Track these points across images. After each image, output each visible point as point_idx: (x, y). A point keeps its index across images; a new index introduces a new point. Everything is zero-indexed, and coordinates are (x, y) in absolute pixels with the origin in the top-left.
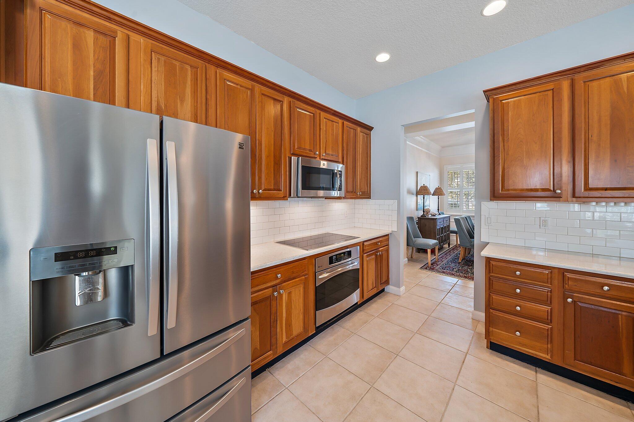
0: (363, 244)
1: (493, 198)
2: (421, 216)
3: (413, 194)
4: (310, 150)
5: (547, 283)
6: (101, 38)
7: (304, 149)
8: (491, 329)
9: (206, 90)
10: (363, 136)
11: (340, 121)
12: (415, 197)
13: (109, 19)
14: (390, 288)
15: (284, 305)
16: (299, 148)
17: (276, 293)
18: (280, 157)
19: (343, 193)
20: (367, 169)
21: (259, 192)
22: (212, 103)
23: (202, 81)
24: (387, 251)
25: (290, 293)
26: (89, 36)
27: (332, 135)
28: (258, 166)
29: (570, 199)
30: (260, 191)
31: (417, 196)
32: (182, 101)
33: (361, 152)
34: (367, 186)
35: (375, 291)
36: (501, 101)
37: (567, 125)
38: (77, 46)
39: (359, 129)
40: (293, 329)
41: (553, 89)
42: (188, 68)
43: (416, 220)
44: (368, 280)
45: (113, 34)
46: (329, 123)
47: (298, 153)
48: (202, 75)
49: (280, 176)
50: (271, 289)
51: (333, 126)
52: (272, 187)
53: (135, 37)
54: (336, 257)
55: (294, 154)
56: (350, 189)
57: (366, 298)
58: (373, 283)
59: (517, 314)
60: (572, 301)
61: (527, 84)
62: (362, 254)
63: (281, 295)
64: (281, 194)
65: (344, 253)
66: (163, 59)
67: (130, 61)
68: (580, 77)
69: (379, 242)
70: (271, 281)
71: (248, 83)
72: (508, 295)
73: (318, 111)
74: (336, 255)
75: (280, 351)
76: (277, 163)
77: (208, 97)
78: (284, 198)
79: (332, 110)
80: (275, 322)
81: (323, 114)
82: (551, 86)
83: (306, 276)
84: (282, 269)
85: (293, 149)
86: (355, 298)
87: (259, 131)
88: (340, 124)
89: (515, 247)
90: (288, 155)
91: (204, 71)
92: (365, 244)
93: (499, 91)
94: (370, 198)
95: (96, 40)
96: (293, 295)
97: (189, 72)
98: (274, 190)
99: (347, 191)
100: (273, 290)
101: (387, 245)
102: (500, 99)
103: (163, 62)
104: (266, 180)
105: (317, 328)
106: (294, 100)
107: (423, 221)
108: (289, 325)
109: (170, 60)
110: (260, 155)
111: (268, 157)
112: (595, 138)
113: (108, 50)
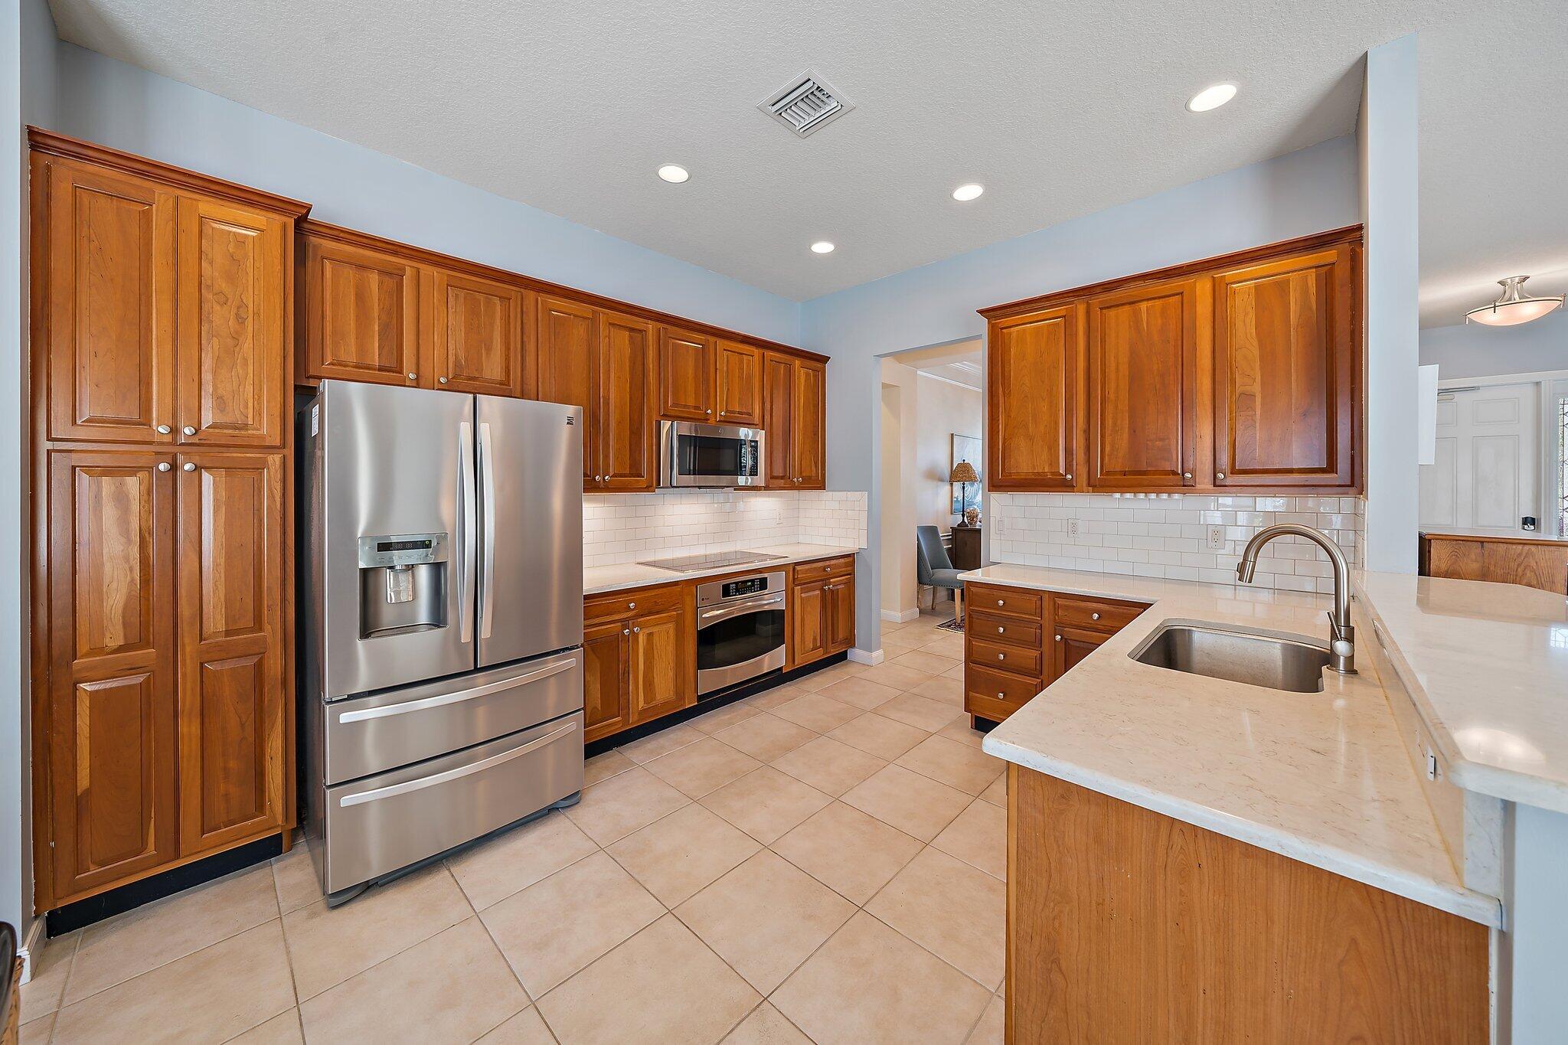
0: (794, 569)
1: (991, 488)
2: (959, 525)
3: (941, 480)
4: (697, 408)
5: (1035, 615)
6: (386, 279)
7: (685, 406)
8: (971, 694)
9: (522, 328)
10: (807, 375)
11: (756, 351)
12: (947, 487)
13: (395, 253)
14: (856, 654)
15: (641, 651)
16: (675, 405)
17: (627, 630)
18: (641, 423)
19: (760, 480)
20: (816, 434)
21: (604, 479)
22: (531, 347)
23: (516, 318)
24: (851, 584)
25: (650, 634)
26: (374, 278)
27: (741, 378)
28: (604, 439)
29: (1085, 488)
30: (607, 477)
31: (952, 485)
32: (489, 349)
33: (802, 404)
34: (816, 467)
35: (819, 655)
36: (1002, 329)
37: (1082, 373)
38: (361, 297)
39: (797, 362)
40: (657, 689)
41: (1065, 316)
42: (497, 301)
43: (943, 534)
44: (803, 634)
45: (400, 273)
46: (735, 358)
47: (673, 413)
48: (516, 308)
49: (640, 453)
50: (619, 624)
51: (741, 361)
52: (627, 471)
53: (426, 270)
54: (736, 586)
55: (666, 417)
56: (778, 471)
57: (800, 661)
58: (815, 639)
59: (1001, 666)
60: (1061, 639)
61: (1034, 305)
62: (791, 585)
63: (636, 636)
64: (643, 481)
65: (753, 581)
66: (462, 294)
67: (421, 304)
68: (1096, 301)
69: (829, 566)
70: (619, 612)
71: (586, 309)
72: (991, 638)
73: (712, 339)
74: (736, 583)
75: (634, 721)
76: (636, 433)
77: (525, 339)
78: (648, 488)
79: (738, 334)
80: (626, 675)
81: (722, 344)
82: (1061, 310)
83: (679, 612)
84: (638, 596)
85: (664, 408)
86: (775, 659)
87: (603, 383)
88: (756, 357)
89: (1037, 568)
90: (655, 418)
91: (519, 303)
92: (798, 568)
93: (998, 312)
94: (822, 487)
95: (381, 283)
96: (656, 638)
97: (498, 308)
98: (631, 475)
99: (771, 477)
100: (623, 625)
101: (850, 574)
102: (1001, 326)
103: (462, 299)
104: (614, 460)
105: (700, 698)
106: (665, 326)
107: (960, 535)
108: (649, 685)
109: (472, 294)
110: (607, 420)
111: (619, 423)
112: (1112, 396)
113: (395, 295)
